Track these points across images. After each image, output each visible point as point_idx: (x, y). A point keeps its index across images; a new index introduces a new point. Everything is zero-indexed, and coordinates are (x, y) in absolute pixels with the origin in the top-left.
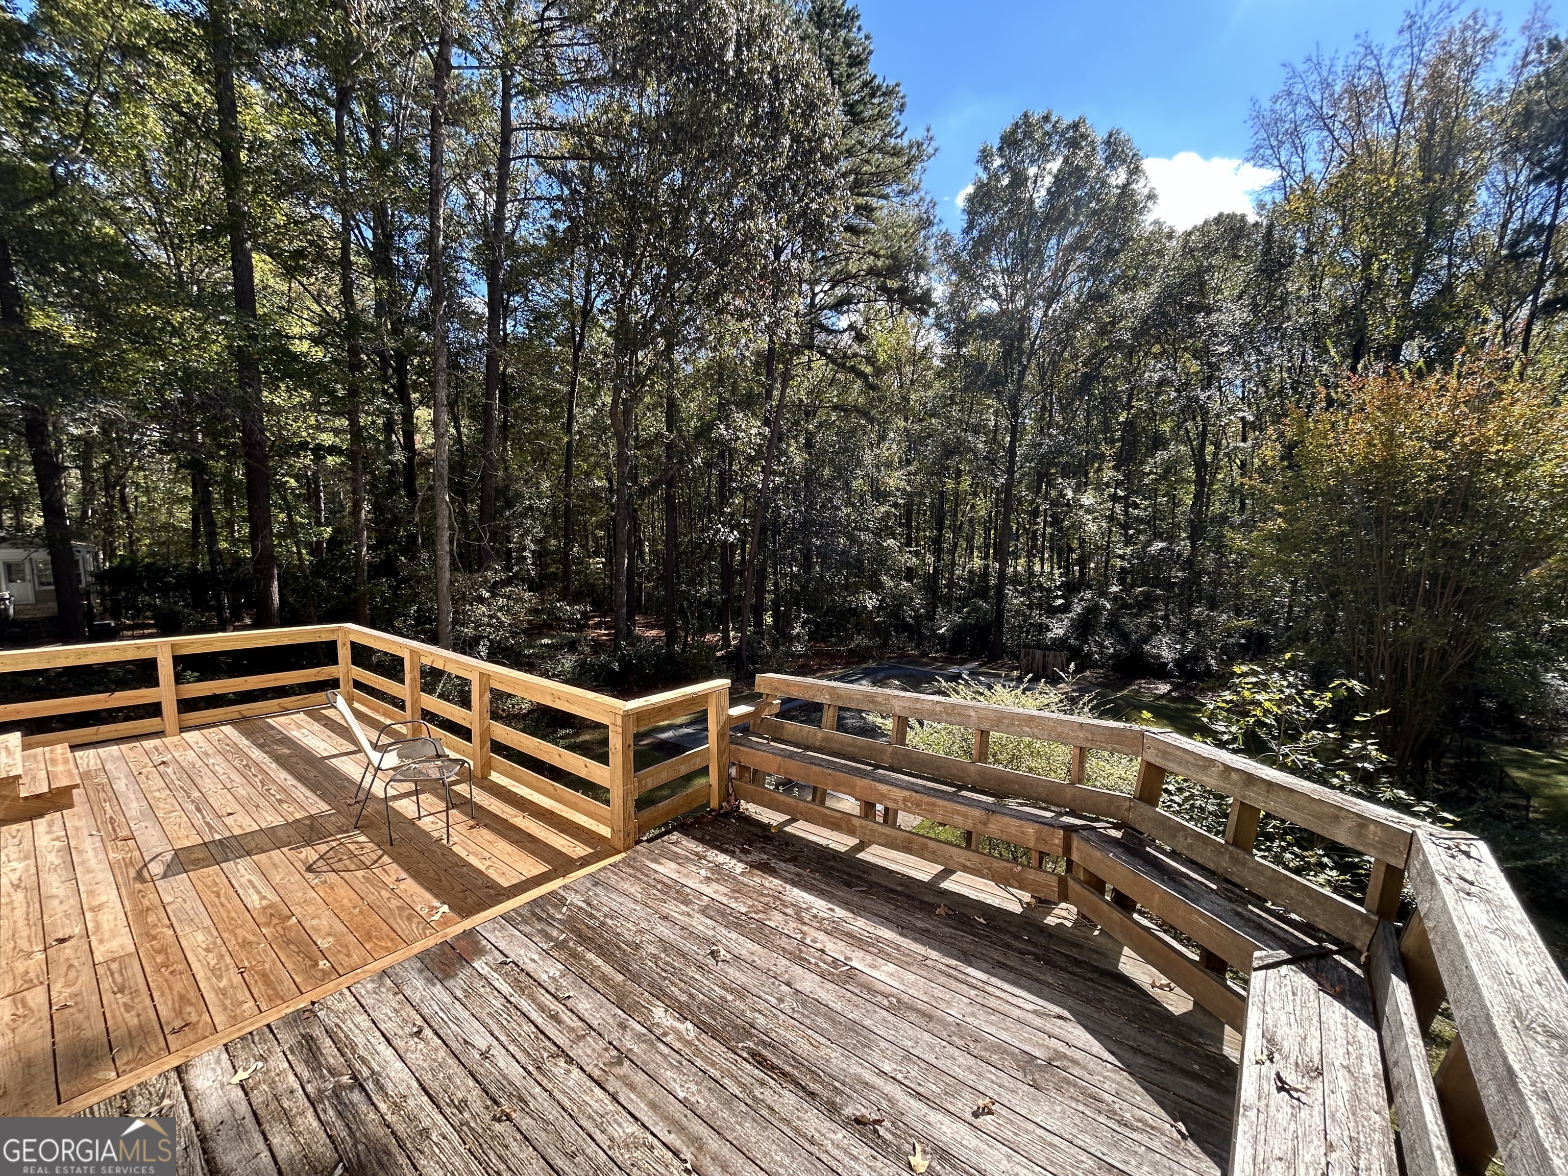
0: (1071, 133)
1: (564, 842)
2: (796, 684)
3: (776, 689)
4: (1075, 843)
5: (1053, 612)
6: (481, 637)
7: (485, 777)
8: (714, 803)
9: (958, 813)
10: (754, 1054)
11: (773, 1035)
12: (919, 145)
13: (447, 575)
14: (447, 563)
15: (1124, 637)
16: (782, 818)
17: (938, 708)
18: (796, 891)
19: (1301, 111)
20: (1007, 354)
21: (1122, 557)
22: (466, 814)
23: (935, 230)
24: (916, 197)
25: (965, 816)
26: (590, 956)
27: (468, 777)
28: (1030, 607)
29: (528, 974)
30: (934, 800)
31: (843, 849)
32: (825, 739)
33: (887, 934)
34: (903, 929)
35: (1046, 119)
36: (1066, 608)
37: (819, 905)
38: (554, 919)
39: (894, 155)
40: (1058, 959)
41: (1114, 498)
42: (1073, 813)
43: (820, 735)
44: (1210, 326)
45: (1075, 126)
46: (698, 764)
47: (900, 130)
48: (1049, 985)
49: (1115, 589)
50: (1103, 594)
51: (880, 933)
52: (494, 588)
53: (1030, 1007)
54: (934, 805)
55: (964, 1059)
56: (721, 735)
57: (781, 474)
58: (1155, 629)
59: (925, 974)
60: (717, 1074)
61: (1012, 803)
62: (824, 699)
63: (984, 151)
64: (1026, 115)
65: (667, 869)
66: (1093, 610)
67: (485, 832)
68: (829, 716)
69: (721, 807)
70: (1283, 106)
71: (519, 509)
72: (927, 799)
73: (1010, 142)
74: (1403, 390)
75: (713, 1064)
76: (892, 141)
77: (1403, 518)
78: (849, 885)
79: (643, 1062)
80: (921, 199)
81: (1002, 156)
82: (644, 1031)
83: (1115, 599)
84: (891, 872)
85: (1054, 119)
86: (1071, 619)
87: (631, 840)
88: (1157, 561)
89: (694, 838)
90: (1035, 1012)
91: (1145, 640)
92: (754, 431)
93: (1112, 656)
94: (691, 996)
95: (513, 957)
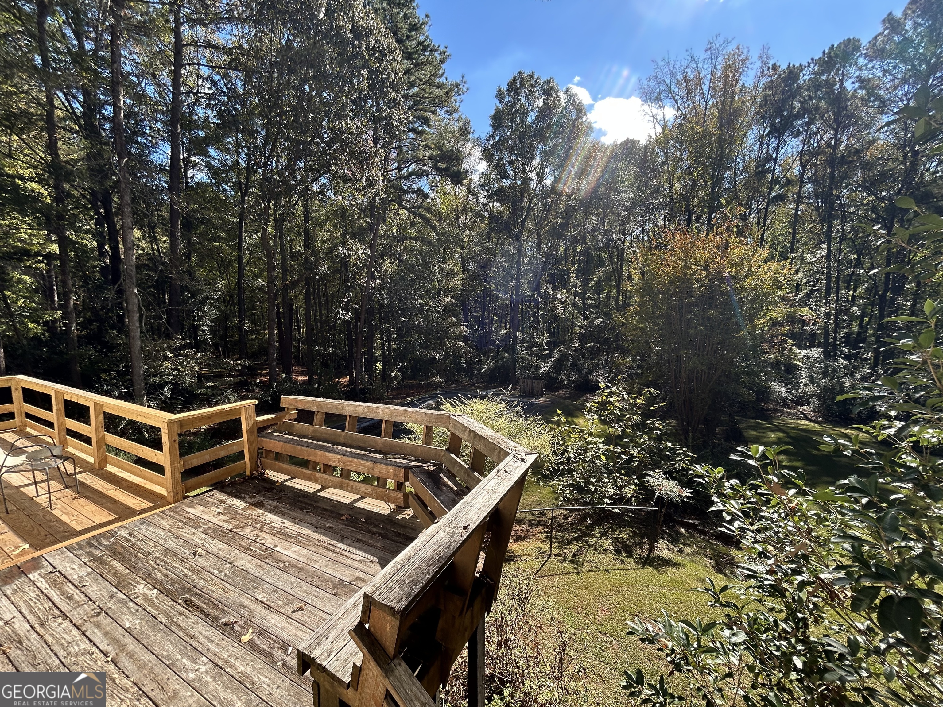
0: (546, 87)
1: (135, 501)
2: (300, 401)
3: (291, 404)
4: (410, 475)
5: (544, 358)
6: (166, 383)
7: (101, 468)
8: (248, 473)
9: (361, 464)
10: (185, 601)
11: (205, 590)
12: (457, 85)
13: (139, 343)
14: (138, 334)
15: (579, 371)
16: (286, 477)
17: (366, 410)
18: (270, 515)
19: (663, 87)
20: (514, 210)
21: (581, 327)
22: (74, 491)
23: (471, 136)
24: (456, 116)
25: (364, 466)
26: (115, 563)
27: (88, 468)
28: (531, 355)
29: (65, 577)
30: (351, 459)
31: (311, 491)
32: (314, 431)
33: (307, 531)
34: (317, 528)
35: (531, 76)
36: (549, 356)
37: (276, 520)
38: (101, 544)
39: (438, 87)
40: (390, 535)
41: (576, 294)
42: (417, 461)
43: (311, 429)
44: (617, 200)
45: (548, 82)
46: (235, 449)
47: (441, 72)
48: (376, 547)
49: (576, 345)
50: (570, 348)
51: (303, 532)
52: (175, 350)
53: (358, 558)
54: (351, 462)
55: (305, 586)
56: (250, 432)
57: (380, 278)
58: (597, 366)
59: (314, 549)
60: (155, 612)
61: (391, 458)
62: (313, 408)
63: (499, 91)
64: (520, 73)
65: (197, 511)
66: (563, 357)
67: (83, 501)
68: (317, 418)
69: (252, 474)
70: (653, 83)
71: (200, 298)
72: (348, 459)
73: (513, 87)
74: (690, 240)
75: (157, 608)
76: (437, 80)
77: (690, 305)
78: (302, 509)
79: (114, 613)
80: (459, 118)
81: (509, 95)
82: (125, 597)
83: (576, 350)
84: (330, 500)
85: (535, 77)
86: (553, 362)
87: (180, 496)
88: (600, 329)
89: (225, 492)
90: (360, 561)
91: (590, 372)
92: (361, 251)
93: (574, 382)
94: (167, 576)
95: (60, 568)
